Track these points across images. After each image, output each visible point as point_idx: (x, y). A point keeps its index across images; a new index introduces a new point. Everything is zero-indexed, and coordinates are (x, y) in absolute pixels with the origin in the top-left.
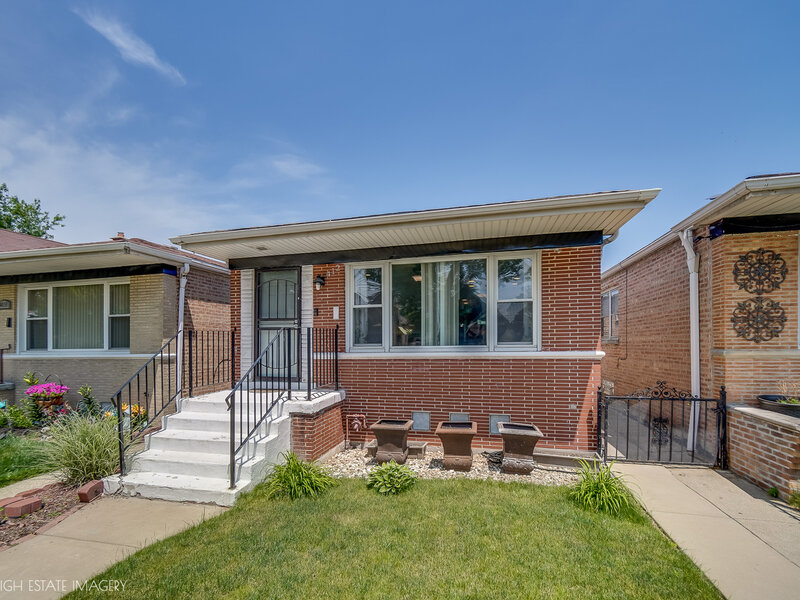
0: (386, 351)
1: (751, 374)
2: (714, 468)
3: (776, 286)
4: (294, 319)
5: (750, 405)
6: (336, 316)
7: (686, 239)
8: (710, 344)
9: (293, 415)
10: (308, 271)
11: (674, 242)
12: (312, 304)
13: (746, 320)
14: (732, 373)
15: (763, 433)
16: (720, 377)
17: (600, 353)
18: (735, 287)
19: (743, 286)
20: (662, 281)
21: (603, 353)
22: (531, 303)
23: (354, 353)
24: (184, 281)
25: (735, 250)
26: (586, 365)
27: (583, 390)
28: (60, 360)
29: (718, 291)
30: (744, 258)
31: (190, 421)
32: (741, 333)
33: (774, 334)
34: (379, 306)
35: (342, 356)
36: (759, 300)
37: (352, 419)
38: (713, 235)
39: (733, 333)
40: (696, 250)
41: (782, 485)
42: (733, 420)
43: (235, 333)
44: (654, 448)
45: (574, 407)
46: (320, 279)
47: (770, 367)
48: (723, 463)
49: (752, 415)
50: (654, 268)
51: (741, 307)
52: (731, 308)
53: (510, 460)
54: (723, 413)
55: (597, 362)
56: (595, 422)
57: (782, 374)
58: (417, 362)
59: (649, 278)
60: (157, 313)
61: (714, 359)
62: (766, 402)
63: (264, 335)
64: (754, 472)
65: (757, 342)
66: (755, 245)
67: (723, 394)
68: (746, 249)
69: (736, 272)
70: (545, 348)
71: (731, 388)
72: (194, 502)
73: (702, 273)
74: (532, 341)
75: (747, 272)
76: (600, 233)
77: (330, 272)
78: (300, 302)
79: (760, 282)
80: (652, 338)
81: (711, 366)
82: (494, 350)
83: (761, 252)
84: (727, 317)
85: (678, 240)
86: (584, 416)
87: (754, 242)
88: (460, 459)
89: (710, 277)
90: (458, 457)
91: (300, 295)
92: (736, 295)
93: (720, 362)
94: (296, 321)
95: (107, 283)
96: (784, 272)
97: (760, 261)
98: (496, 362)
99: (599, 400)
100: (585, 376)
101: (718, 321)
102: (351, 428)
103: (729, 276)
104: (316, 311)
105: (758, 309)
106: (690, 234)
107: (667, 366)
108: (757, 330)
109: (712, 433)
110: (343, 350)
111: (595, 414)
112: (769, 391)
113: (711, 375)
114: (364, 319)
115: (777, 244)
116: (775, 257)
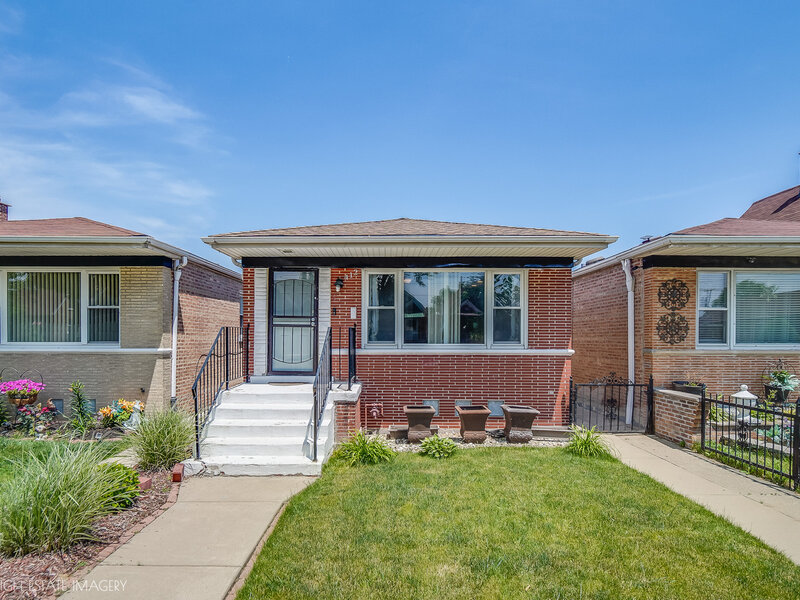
0: (398, 348)
1: (668, 366)
2: (645, 434)
3: (683, 305)
4: (311, 317)
5: (667, 389)
6: (353, 316)
7: (626, 265)
8: (642, 345)
9: (337, 403)
10: (326, 273)
11: (615, 265)
12: (329, 305)
13: (665, 328)
14: (657, 365)
15: (677, 406)
16: (649, 369)
17: (571, 351)
18: (659, 305)
19: (664, 304)
20: (605, 294)
21: (573, 351)
22: (520, 310)
23: (369, 349)
24: (178, 274)
25: (659, 278)
26: (561, 360)
27: (559, 380)
28: (24, 355)
29: (648, 306)
30: (665, 285)
31: (241, 411)
32: (662, 338)
33: (682, 339)
34: (392, 308)
35: (359, 352)
36: (673, 315)
37: (370, 408)
38: (645, 266)
39: (657, 337)
40: (632, 274)
41: (688, 439)
42: (657, 399)
43: (247, 330)
44: (608, 423)
45: (552, 393)
46: (337, 281)
47: (679, 361)
48: (650, 430)
49: (670, 395)
50: (598, 282)
51: (663, 319)
52: (656, 321)
53: (514, 433)
54: (651, 394)
55: (568, 357)
56: (567, 403)
57: (686, 367)
58: (428, 358)
59: (594, 290)
60: (155, 307)
61: (645, 356)
62: (677, 385)
63: (278, 332)
64: (671, 433)
65: (672, 344)
66: (671, 276)
67: (651, 381)
68: (665, 278)
69: (660, 294)
70: (531, 345)
71: (656, 377)
72: (281, 475)
73: (637, 292)
74: (519, 340)
75: (666, 295)
76: (572, 259)
77: (349, 275)
78: (317, 302)
79: (674, 302)
80: (596, 339)
81: (642, 361)
82: (490, 348)
83: (674, 281)
84: (654, 326)
85: (619, 264)
86: (559, 400)
87: (671, 273)
88: (478, 434)
89: (642, 296)
90: (475, 433)
91: (317, 294)
92: (659, 311)
93: (649, 358)
94: (313, 319)
95: (85, 272)
96: (688, 296)
97: (674, 287)
98: (493, 358)
99: (571, 387)
100: (560, 370)
101: (648, 328)
102: (370, 416)
103: (655, 296)
104: (334, 311)
105: (673, 321)
106: (629, 262)
107: (608, 361)
108: (672, 336)
109: (644, 409)
110: (360, 347)
111: (568, 397)
112: (679, 378)
113: (643, 368)
114: (376, 319)
115: (684, 276)
116: (683, 285)
